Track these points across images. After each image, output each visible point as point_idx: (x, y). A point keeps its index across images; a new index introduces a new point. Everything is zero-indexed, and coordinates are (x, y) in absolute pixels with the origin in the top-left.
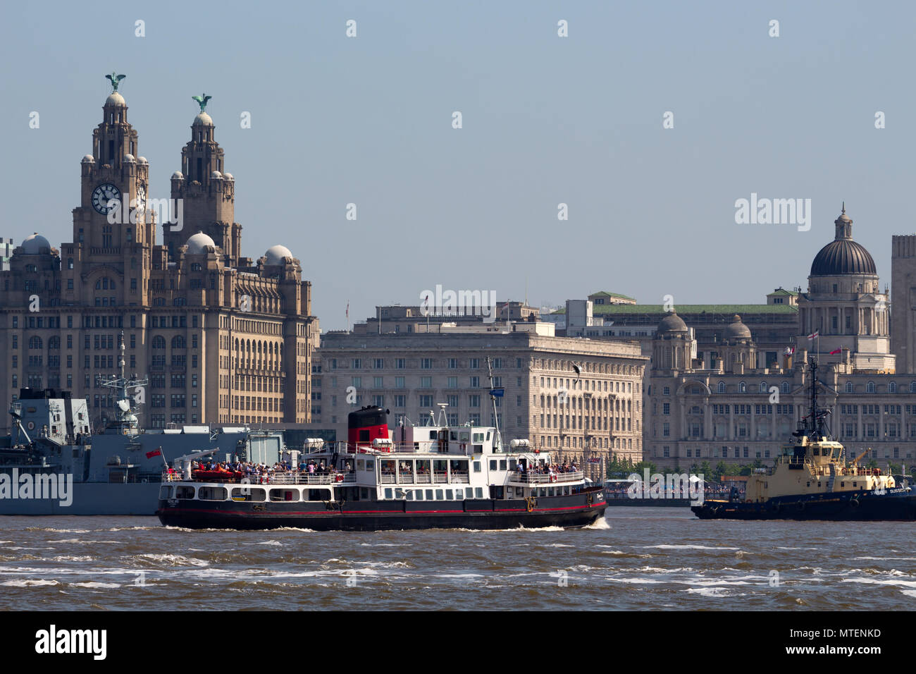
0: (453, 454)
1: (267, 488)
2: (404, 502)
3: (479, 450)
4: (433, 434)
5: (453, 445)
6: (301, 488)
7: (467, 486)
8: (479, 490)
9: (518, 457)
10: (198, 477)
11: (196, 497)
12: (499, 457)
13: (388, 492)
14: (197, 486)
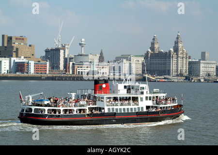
0: (133, 94)
1: (62, 109)
2: (115, 113)
3: (142, 93)
4: (125, 87)
5: (132, 91)
6: (75, 109)
7: (138, 106)
8: (142, 108)
9: (155, 95)
10: (34, 104)
11: (33, 112)
12: (149, 95)
13: (109, 109)
14: (33, 108)
